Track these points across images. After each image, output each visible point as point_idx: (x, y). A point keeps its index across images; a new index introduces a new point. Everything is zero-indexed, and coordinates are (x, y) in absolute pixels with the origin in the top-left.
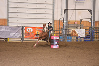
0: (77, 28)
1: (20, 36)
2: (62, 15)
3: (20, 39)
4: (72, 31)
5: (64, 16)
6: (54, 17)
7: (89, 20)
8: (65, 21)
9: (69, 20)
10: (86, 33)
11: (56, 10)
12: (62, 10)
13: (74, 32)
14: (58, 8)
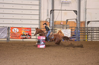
0: (63, 28)
1: (5, 36)
2: (48, 15)
3: (6, 40)
4: (58, 31)
5: (50, 16)
6: (40, 18)
7: (75, 20)
8: (51, 22)
9: (55, 20)
10: (72, 33)
11: (42, 11)
12: (48, 10)
13: (60, 32)
14: (44, 9)
